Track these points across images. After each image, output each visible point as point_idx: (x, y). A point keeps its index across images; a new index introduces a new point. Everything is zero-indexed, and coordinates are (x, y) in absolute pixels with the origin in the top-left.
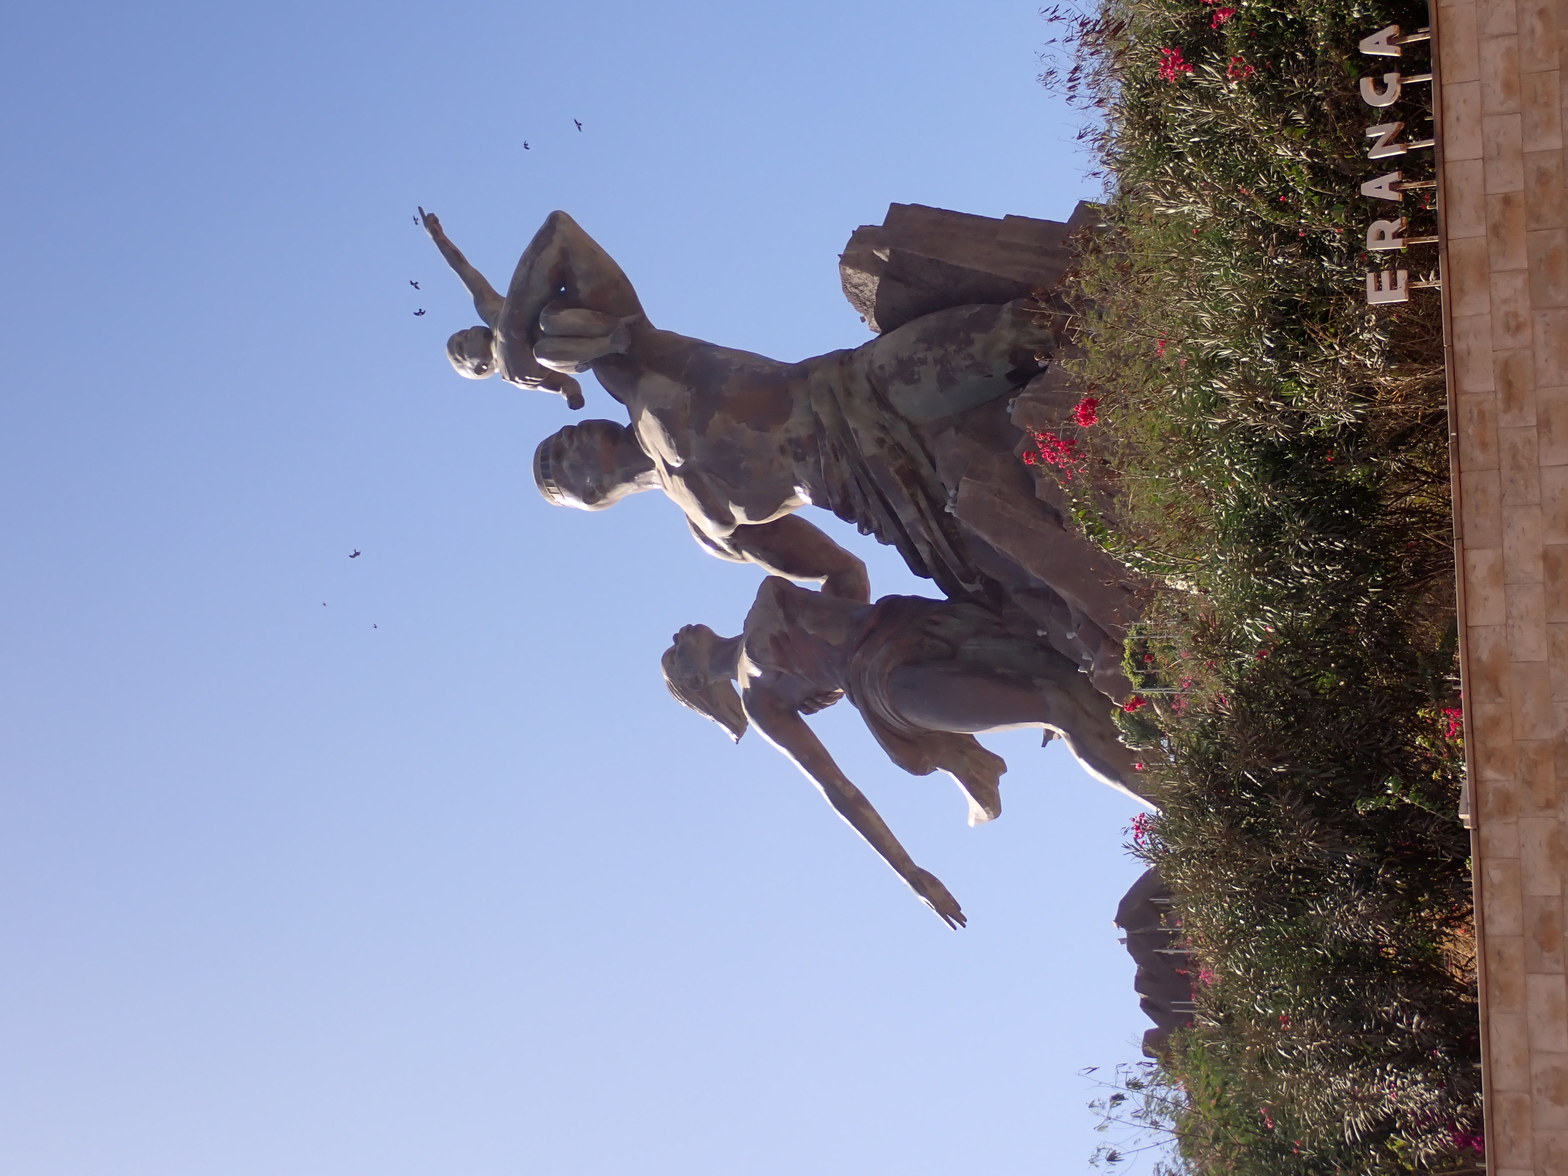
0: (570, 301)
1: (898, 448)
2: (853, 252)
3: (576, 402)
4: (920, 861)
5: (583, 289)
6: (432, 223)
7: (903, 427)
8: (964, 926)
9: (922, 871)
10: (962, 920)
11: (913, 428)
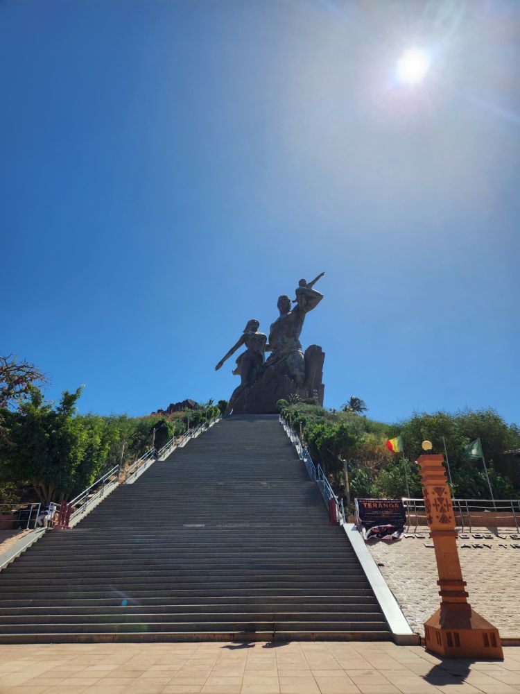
0: (307, 300)
1: (282, 356)
2: (316, 347)
3: (294, 302)
5: (310, 302)
6: (322, 274)
7: (286, 357)
10: (216, 370)
11: (286, 359)
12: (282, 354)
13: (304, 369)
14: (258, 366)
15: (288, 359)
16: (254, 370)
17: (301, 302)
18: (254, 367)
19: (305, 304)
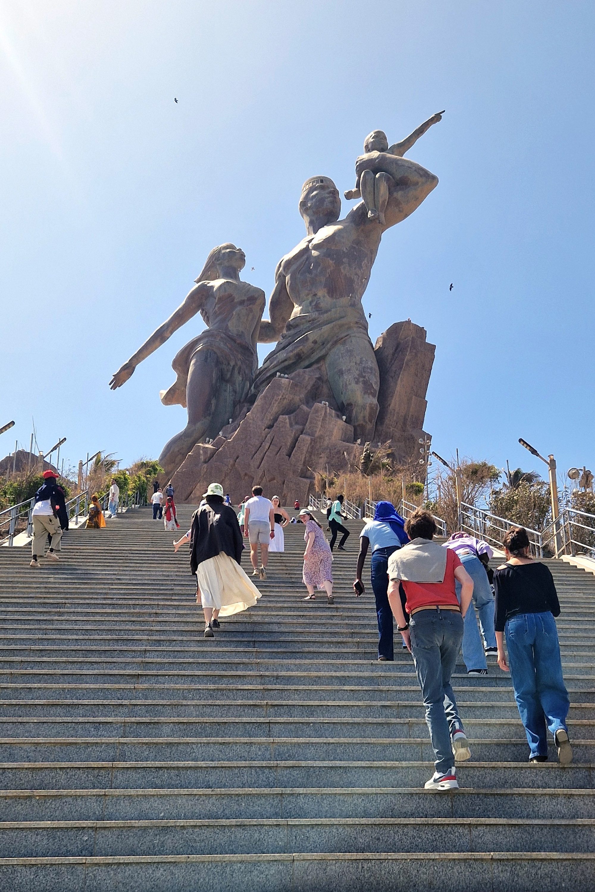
0: (391, 189)
2: (411, 328)
4: (138, 368)
7: (323, 352)
8: (111, 389)
9: (134, 368)
10: (114, 388)
11: (322, 358)
12: (313, 342)
13: (376, 387)
14: (238, 379)
15: (328, 360)
16: (225, 391)
17: (372, 193)
18: (227, 381)
19: (384, 202)
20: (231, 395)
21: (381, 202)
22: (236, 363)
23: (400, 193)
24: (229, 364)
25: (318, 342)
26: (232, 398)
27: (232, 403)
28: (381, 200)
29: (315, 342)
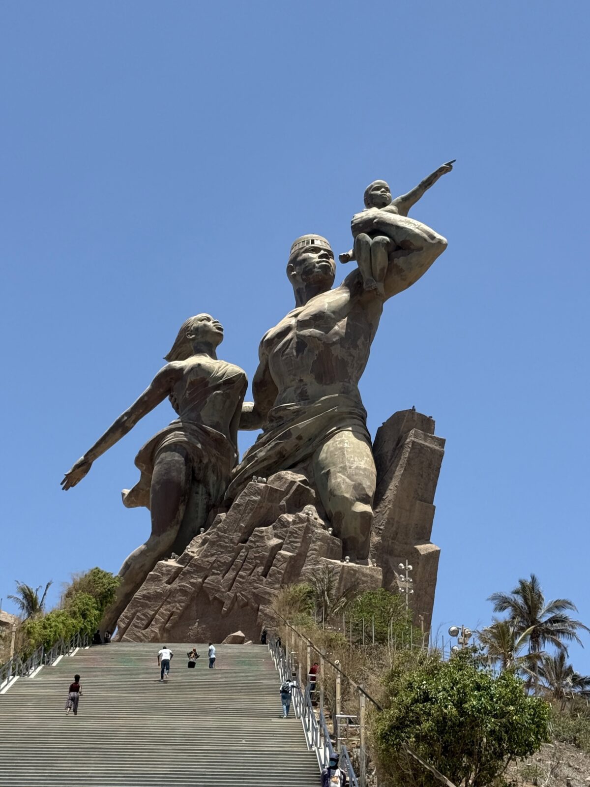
0: (391, 255)
6: (447, 168)
12: (297, 438)
13: (370, 492)
15: (315, 459)
16: (197, 493)
17: (369, 260)
18: (199, 481)
19: (382, 270)
20: (204, 497)
21: (378, 270)
22: (210, 461)
23: (402, 259)
24: (201, 461)
25: (304, 438)
26: (205, 502)
27: (205, 507)
28: (378, 268)
29: (299, 438)
